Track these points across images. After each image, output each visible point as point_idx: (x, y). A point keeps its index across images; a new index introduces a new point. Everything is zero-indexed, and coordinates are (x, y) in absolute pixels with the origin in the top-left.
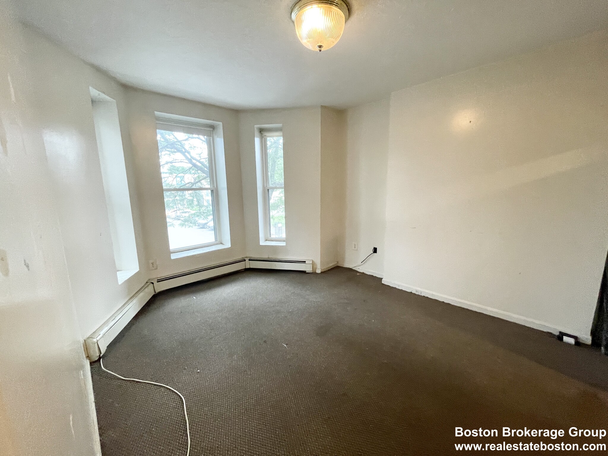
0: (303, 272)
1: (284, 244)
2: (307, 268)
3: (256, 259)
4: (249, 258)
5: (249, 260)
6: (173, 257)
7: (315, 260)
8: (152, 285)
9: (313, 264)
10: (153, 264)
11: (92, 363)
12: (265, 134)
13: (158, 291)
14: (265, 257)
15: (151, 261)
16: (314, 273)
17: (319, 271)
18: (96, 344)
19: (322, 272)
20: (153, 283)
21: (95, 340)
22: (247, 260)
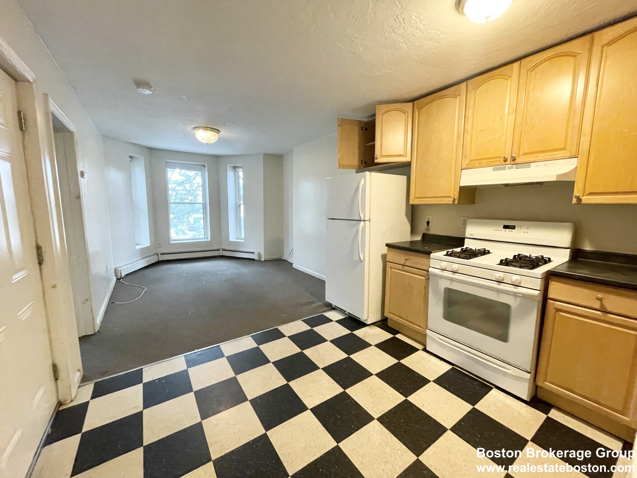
0: (253, 260)
1: (243, 241)
2: (255, 257)
3: (227, 250)
4: (222, 249)
5: (222, 250)
6: (171, 242)
7: (260, 252)
8: (157, 255)
9: (259, 254)
10: (159, 244)
11: (117, 279)
12: (237, 170)
13: (160, 259)
14: (232, 249)
15: (158, 242)
16: (259, 261)
17: (263, 260)
18: (120, 271)
19: (265, 261)
20: (158, 255)
21: (120, 269)
22: (221, 250)
